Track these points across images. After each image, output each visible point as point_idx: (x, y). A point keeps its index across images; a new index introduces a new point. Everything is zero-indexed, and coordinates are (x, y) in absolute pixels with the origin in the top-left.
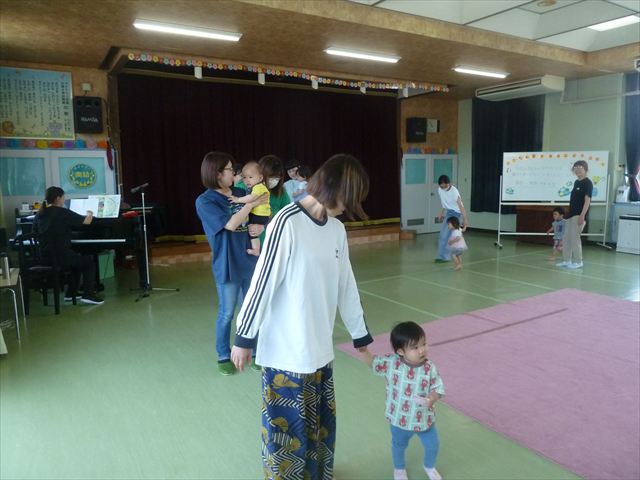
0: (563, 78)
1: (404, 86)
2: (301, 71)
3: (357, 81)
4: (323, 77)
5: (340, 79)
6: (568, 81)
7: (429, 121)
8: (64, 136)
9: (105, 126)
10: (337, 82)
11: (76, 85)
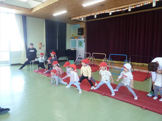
2: (105, 11)
3: (125, 8)
4: (112, 11)
5: (118, 9)
9: (84, 34)
10: (117, 11)
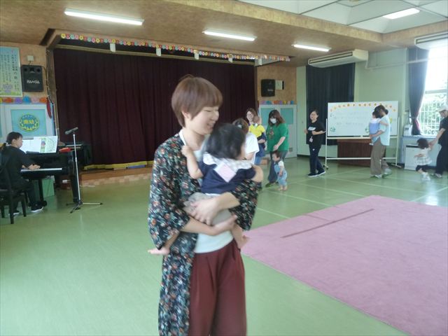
0: (367, 52)
1: (259, 57)
2: (187, 46)
3: (226, 54)
4: (202, 51)
5: (214, 53)
6: (370, 53)
7: (276, 82)
8: (14, 94)
9: (45, 87)
10: (212, 55)
11: (23, 56)
